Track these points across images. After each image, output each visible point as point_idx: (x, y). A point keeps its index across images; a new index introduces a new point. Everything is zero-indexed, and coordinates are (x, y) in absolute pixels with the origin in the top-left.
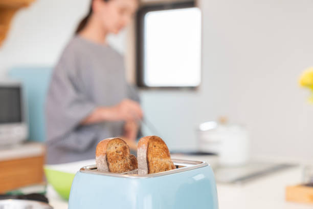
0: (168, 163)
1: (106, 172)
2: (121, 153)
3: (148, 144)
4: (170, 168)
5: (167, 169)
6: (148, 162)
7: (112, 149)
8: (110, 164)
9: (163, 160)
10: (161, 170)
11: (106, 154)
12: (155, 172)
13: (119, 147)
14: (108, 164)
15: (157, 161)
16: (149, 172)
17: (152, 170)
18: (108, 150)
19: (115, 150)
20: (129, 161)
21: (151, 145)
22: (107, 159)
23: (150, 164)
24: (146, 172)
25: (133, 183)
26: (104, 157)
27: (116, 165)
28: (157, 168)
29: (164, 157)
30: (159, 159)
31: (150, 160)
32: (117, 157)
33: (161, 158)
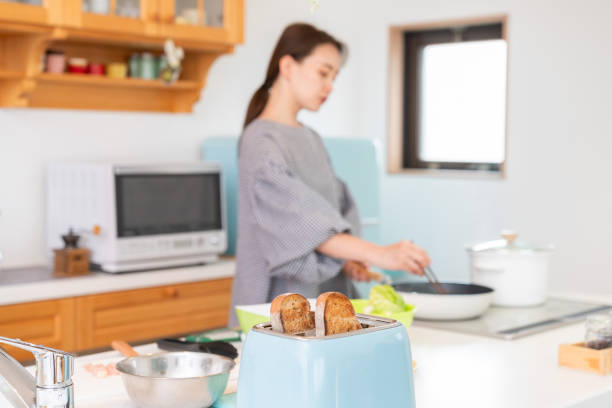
0: (351, 322)
1: (280, 332)
2: (299, 310)
3: (327, 302)
4: (355, 328)
5: (350, 329)
6: (325, 322)
7: (289, 306)
8: (286, 323)
9: (345, 319)
10: (341, 330)
11: (281, 312)
12: (334, 333)
13: (297, 304)
14: (283, 323)
15: (337, 320)
16: (326, 334)
17: (331, 331)
18: (283, 307)
19: (292, 307)
20: (309, 319)
21: (330, 303)
22: (281, 317)
23: (329, 324)
24: (323, 332)
25: (304, 345)
26: (278, 315)
27: (293, 323)
28: (338, 328)
29: (348, 316)
30: (340, 318)
31: (328, 319)
32: (294, 315)
33: (342, 316)
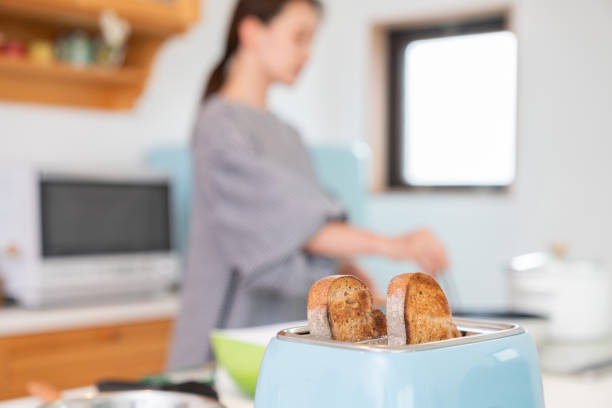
0: (445, 326)
1: (325, 339)
2: (356, 305)
3: (408, 288)
4: (450, 335)
5: (444, 337)
6: (407, 323)
7: (339, 297)
8: (335, 325)
9: (437, 320)
10: (431, 338)
11: (328, 306)
12: (420, 342)
13: (353, 293)
14: (331, 325)
15: (425, 321)
16: (408, 342)
17: (415, 339)
18: (330, 299)
19: (344, 299)
20: (370, 320)
21: (412, 291)
22: (328, 315)
23: (411, 326)
24: (403, 341)
25: (377, 362)
26: (324, 310)
27: (346, 327)
28: (425, 335)
29: (440, 315)
30: (429, 317)
31: (410, 319)
32: (347, 313)
33: (432, 315)
